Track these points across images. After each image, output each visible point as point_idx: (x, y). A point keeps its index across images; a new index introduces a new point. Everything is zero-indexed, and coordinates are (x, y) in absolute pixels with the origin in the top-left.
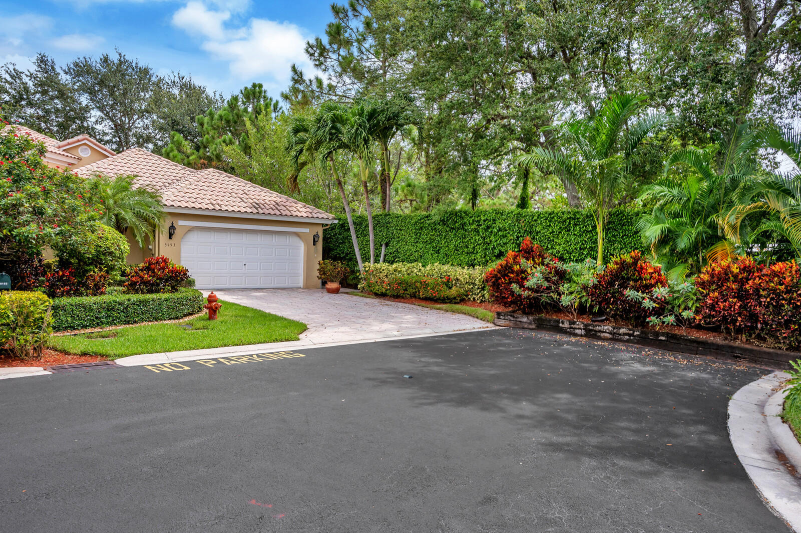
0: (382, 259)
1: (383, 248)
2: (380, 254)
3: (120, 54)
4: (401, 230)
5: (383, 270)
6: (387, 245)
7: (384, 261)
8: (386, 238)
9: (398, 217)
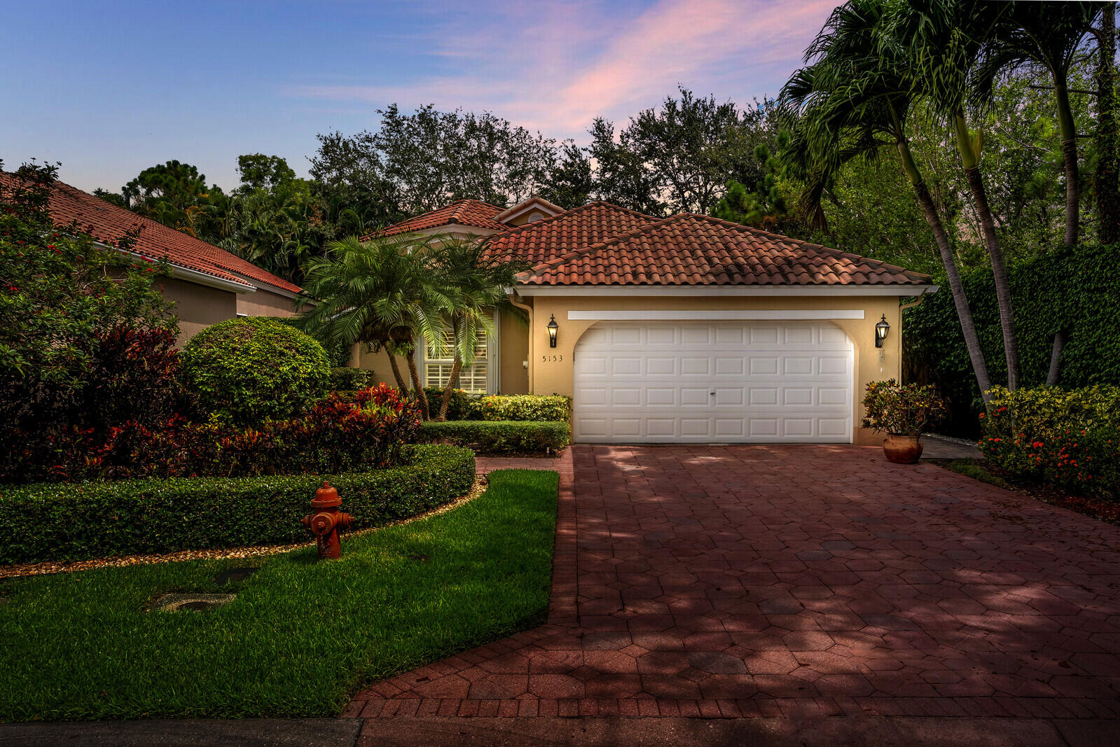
0: (1051, 375)
1: (1056, 345)
2: (1049, 361)
3: (684, 93)
4: (1103, 290)
5: (1040, 407)
6: (1066, 336)
7: (1056, 383)
8: (1060, 318)
9: (1093, 256)
